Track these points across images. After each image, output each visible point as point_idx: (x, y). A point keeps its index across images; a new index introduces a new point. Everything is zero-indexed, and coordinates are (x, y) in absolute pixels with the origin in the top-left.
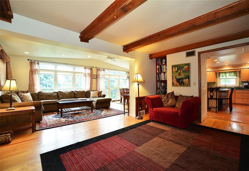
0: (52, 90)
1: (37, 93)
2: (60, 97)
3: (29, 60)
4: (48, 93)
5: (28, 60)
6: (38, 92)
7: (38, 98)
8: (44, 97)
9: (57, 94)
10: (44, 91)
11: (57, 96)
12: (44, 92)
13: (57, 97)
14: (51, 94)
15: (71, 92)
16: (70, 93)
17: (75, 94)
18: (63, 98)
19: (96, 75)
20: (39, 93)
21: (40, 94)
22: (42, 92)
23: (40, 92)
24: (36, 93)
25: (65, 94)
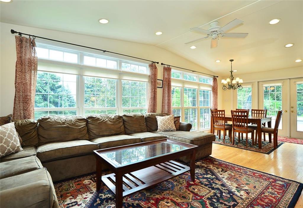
0: (74, 113)
1: (36, 122)
2: (94, 132)
3: (16, 32)
4: (64, 123)
5: (13, 32)
6: (39, 121)
7: (38, 135)
8: (54, 134)
9: (85, 123)
10: (55, 117)
11: (86, 128)
12: (53, 120)
13: (85, 132)
14: (73, 125)
15: (118, 118)
16: (116, 121)
17: (126, 123)
18: (101, 134)
19: (162, 79)
20: (42, 121)
21: (42, 125)
22: (49, 120)
23: (43, 119)
24: (32, 123)
25: (104, 123)
